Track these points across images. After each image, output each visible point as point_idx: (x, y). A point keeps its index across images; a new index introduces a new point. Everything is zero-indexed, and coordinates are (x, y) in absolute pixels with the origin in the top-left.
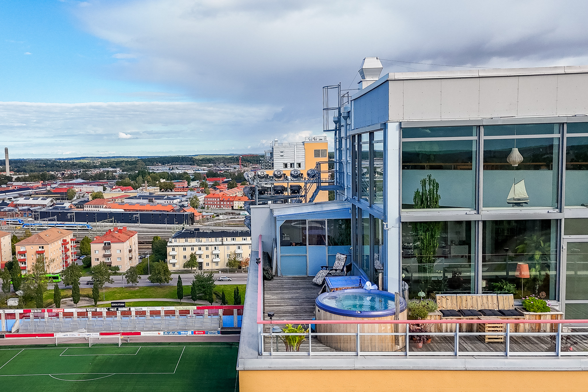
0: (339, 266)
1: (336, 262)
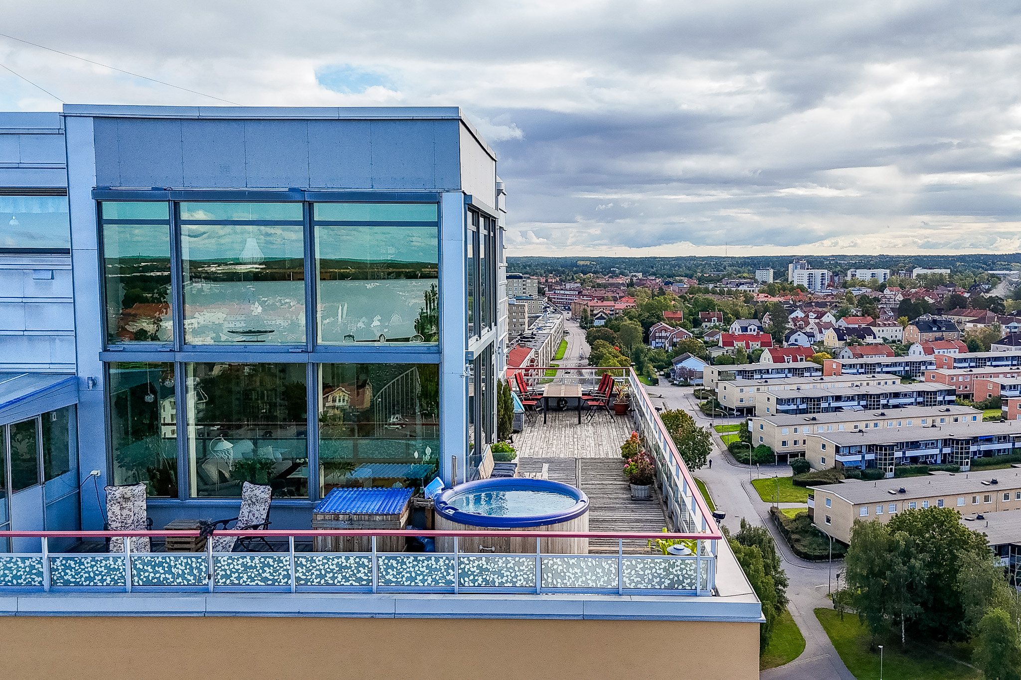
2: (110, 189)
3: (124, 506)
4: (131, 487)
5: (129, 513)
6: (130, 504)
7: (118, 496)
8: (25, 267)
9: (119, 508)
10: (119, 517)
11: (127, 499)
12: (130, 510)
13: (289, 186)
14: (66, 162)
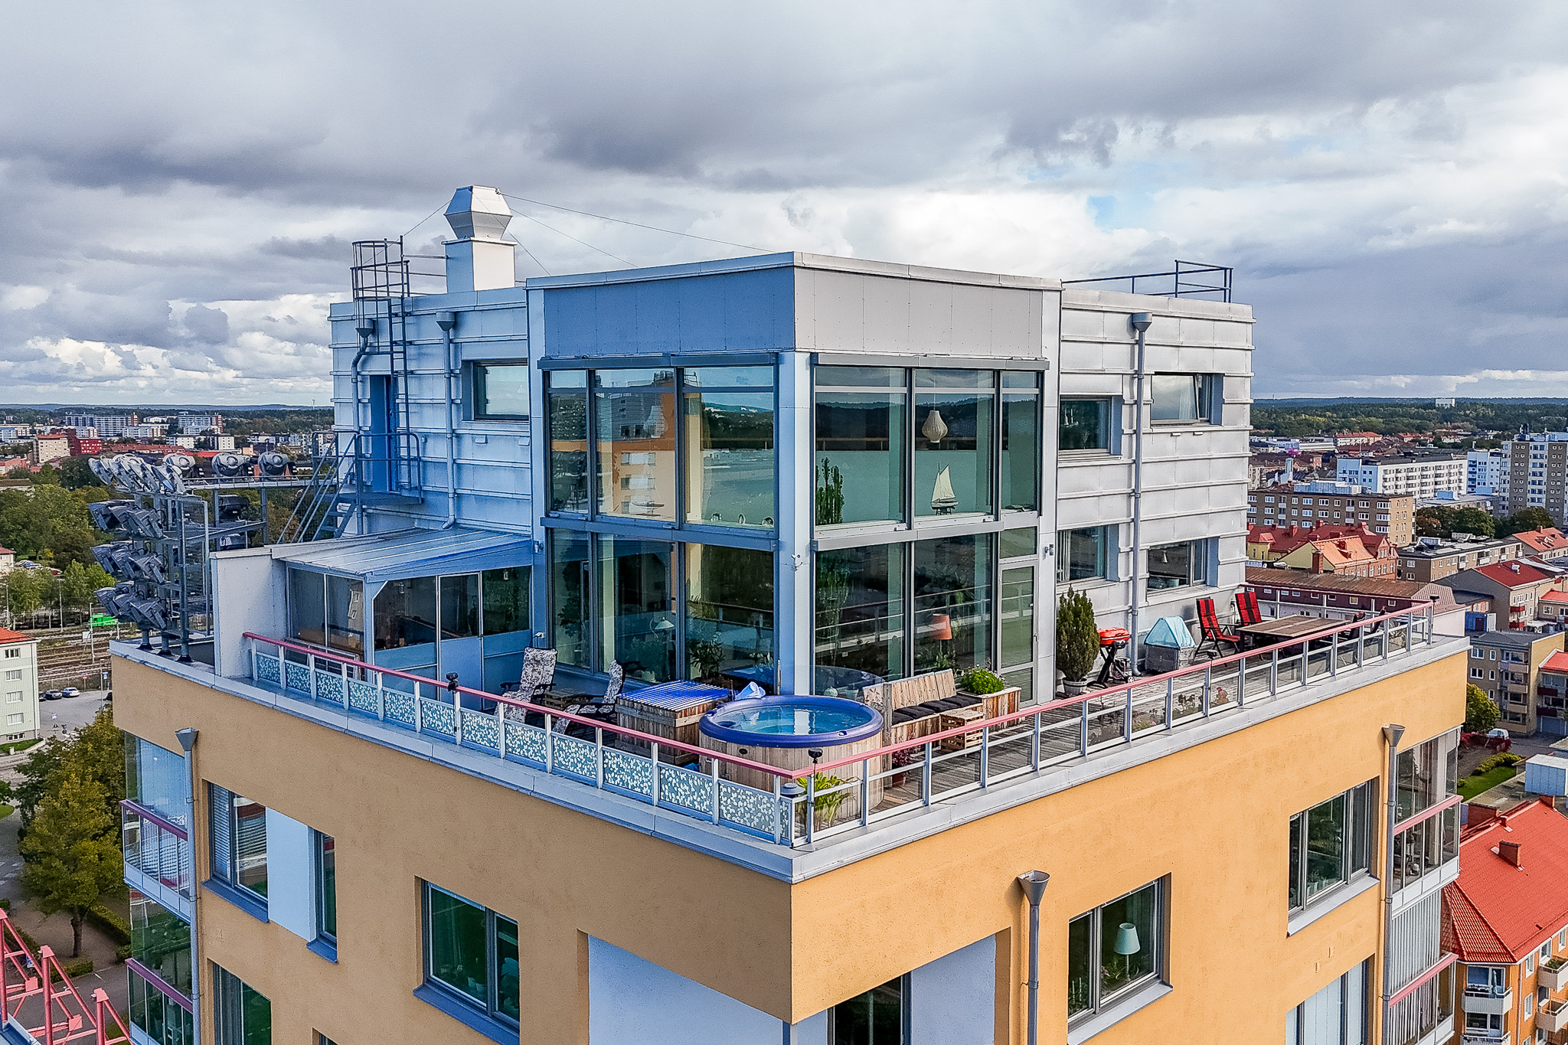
0: (540, 677)
1: (528, 669)
2: (551, 359)
3: (536, 668)
4: (542, 651)
5: (538, 675)
6: (540, 667)
7: (531, 657)
8: (515, 434)
9: (531, 669)
10: (529, 678)
11: (538, 662)
12: (539, 673)
13: (665, 351)
14: (526, 333)
